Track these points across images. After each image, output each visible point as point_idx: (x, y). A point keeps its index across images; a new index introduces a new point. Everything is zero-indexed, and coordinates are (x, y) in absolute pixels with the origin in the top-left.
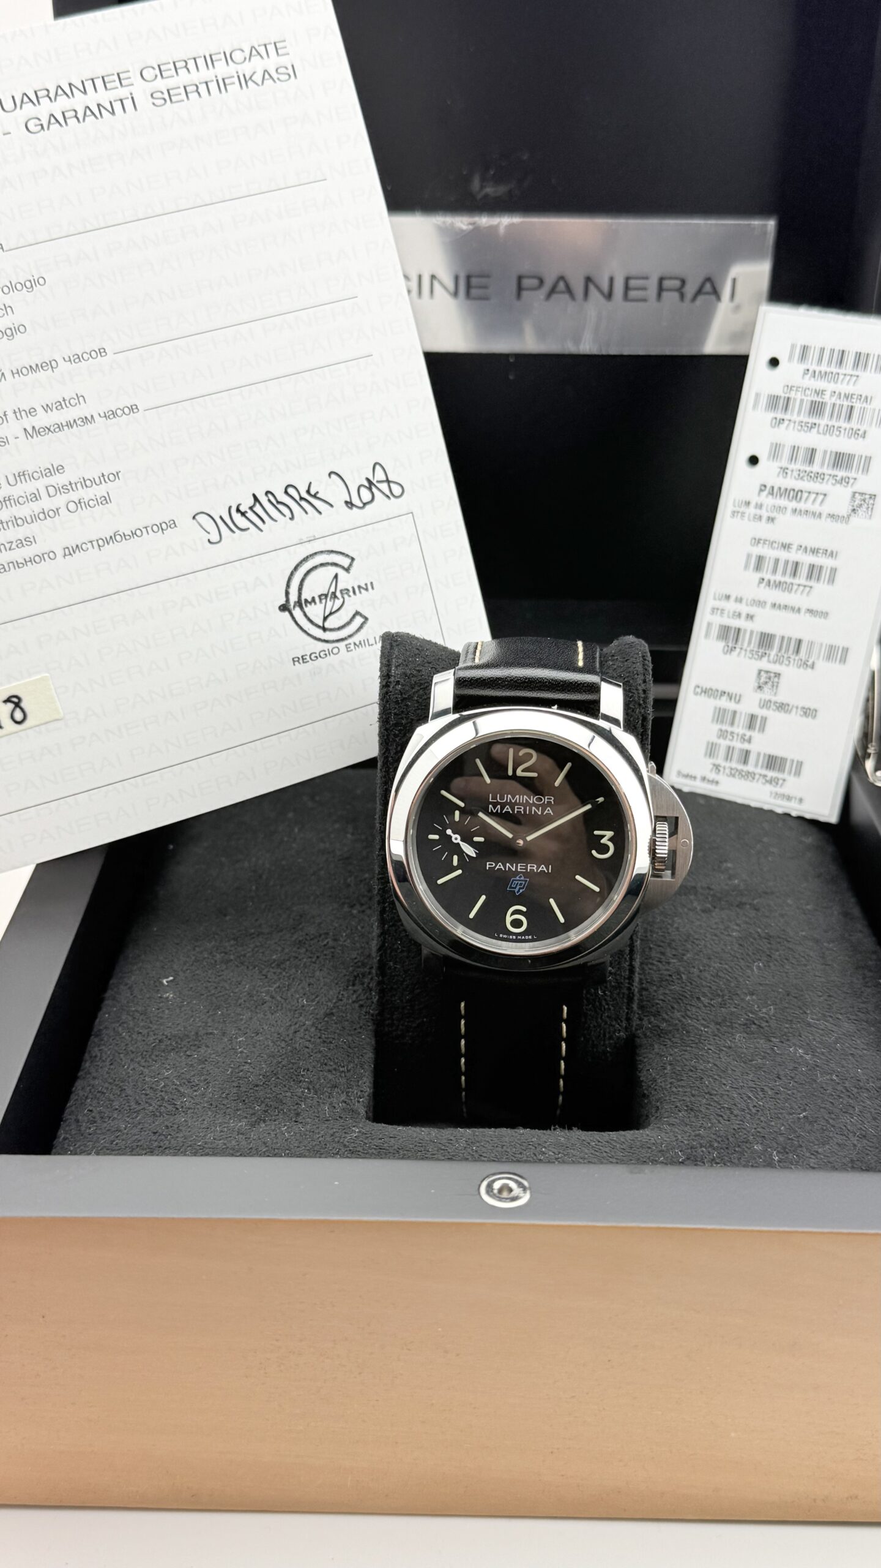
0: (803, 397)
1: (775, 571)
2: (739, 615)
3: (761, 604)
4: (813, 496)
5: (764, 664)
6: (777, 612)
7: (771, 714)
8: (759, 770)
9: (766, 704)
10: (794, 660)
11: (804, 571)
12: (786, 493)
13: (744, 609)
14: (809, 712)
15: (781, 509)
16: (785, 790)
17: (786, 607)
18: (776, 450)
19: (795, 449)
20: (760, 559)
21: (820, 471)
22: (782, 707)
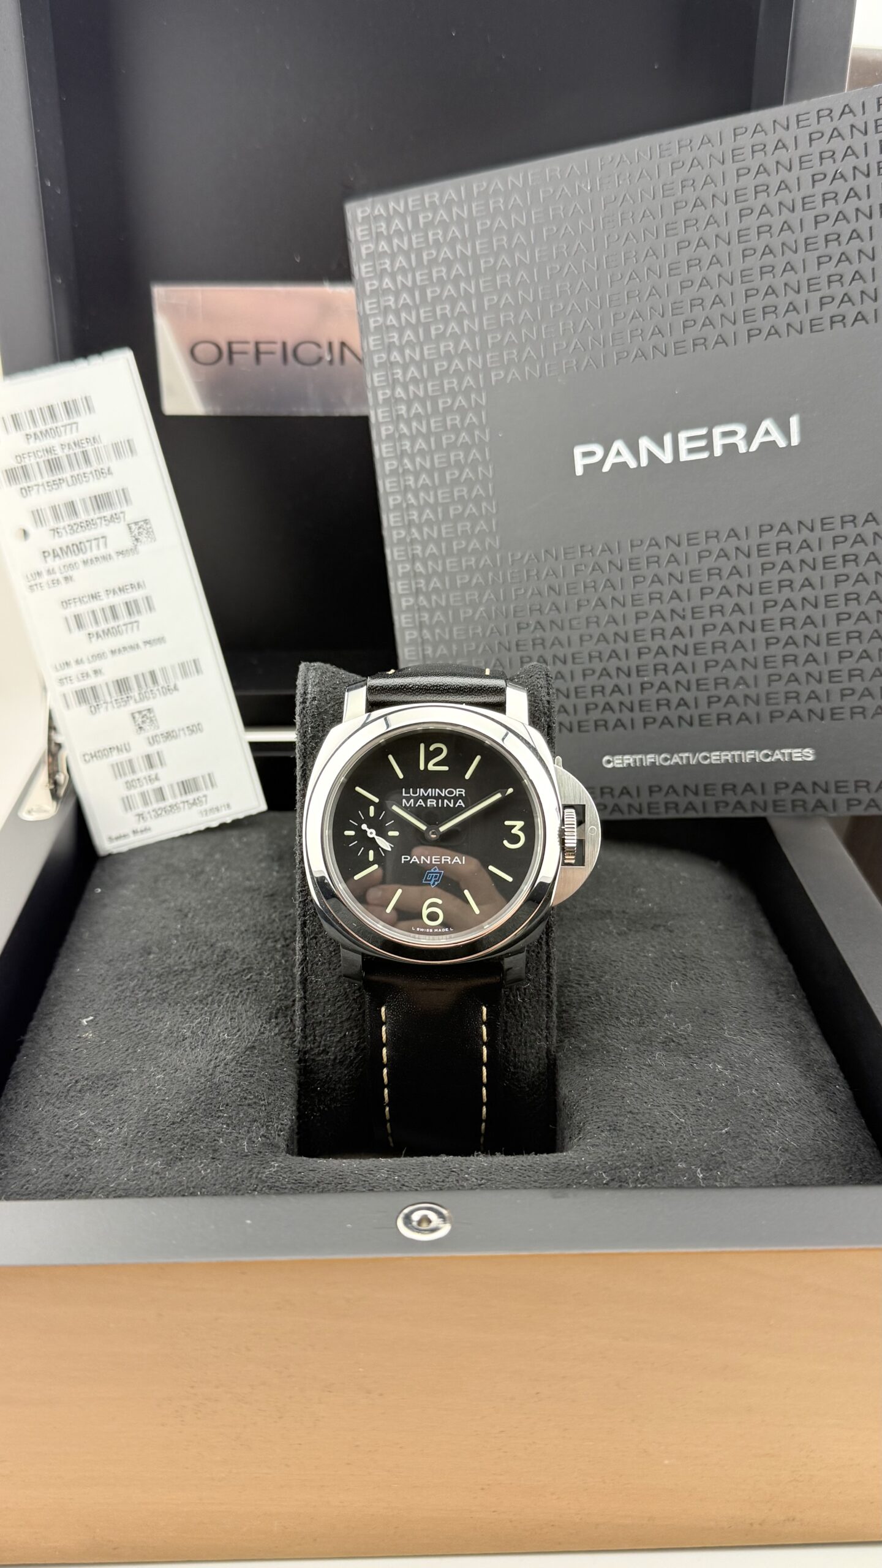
0: (38, 460)
1: (97, 622)
2: (88, 675)
3: (100, 656)
4: (94, 543)
5: (133, 707)
6: (119, 658)
7: (163, 746)
8: (179, 799)
9: (153, 741)
10: (158, 690)
11: (122, 611)
12: (67, 550)
13: (87, 667)
14: (194, 729)
15: (72, 566)
16: (211, 804)
17: (125, 648)
18: (38, 516)
19: (54, 509)
20: (78, 618)
21: (89, 518)
22: (169, 735)
